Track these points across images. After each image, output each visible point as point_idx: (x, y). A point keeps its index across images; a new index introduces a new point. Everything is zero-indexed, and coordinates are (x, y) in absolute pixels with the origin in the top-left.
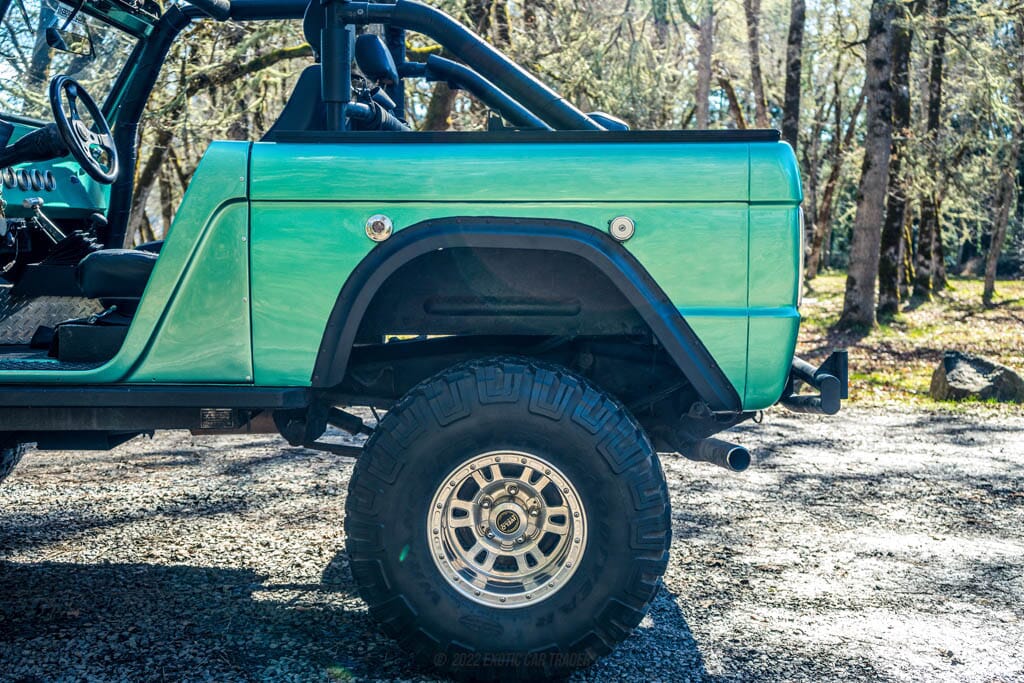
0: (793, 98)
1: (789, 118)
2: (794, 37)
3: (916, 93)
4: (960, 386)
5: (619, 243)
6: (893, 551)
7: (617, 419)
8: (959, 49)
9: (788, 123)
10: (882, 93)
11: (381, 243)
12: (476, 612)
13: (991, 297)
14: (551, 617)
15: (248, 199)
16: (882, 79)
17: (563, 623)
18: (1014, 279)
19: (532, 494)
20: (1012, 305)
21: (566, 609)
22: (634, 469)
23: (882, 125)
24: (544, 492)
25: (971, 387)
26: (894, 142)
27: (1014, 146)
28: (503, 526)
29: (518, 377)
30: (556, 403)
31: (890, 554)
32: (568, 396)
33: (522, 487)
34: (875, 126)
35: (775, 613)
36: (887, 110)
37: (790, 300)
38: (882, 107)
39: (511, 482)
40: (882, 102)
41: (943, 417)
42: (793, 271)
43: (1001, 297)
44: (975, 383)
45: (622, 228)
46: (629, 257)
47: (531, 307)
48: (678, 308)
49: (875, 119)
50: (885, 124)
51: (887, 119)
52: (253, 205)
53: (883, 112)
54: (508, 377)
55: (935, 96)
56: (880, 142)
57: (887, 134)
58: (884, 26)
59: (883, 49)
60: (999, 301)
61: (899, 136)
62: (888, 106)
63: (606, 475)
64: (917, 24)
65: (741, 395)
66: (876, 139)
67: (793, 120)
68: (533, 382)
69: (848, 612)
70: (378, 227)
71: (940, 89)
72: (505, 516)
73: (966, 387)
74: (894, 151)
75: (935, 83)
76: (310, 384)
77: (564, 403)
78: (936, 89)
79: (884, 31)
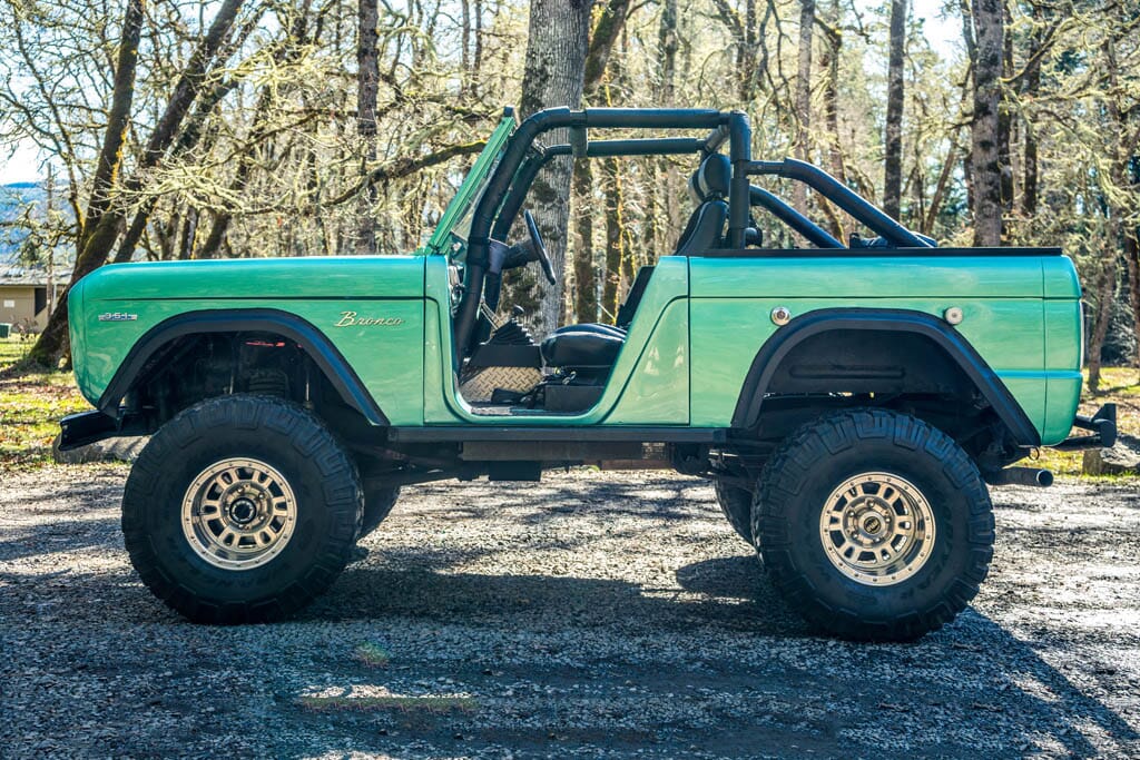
0: (894, 177)
1: (890, 198)
2: (893, 115)
3: (1017, 171)
4: (1115, 462)
5: (951, 326)
6: (1119, 576)
7: (954, 450)
8: (1066, 132)
9: (889, 202)
10: (991, 175)
11: (782, 327)
12: (856, 588)
13: (1097, 384)
14: (912, 592)
15: (689, 297)
16: (990, 161)
17: (921, 598)
18: (1115, 366)
19: (884, 506)
20: (1121, 393)
21: (922, 586)
22: (969, 485)
23: (991, 207)
24: (894, 505)
25: (1125, 463)
26: (1004, 222)
27: (1113, 225)
28: (869, 529)
29: (884, 419)
30: (913, 437)
31: (1116, 578)
32: (920, 433)
33: (878, 502)
34: (985, 206)
35: (1047, 610)
36: (996, 191)
37: (1075, 366)
38: (991, 188)
39: (870, 497)
40: (991, 184)
41: (1107, 488)
42: (1076, 347)
43: (1108, 384)
44: (1128, 459)
45: (955, 316)
46: (958, 335)
47: (869, 373)
48: (995, 372)
49: (983, 200)
50: (994, 206)
51: (996, 200)
52: (692, 300)
53: (992, 193)
54: (877, 419)
55: (1031, 173)
56: (990, 223)
57: (997, 214)
58: (990, 109)
59: (990, 131)
60: (1106, 388)
61: (1007, 218)
62: (997, 188)
63: (950, 490)
64: (1025, 108)
65: (1041, 433)
66: (987, 221)
67: (894, 199)
68: (895, 424)
69: (1102, 610)
70: (781, 316)
71: (1035, 166)
72: (870, 521)
73: (1119, 463)
74: (1004, 232)
75: (1030, 159)
76: (730, 426)
77: (919, 437)
78: (1032, 166)
79: (990, 113)
